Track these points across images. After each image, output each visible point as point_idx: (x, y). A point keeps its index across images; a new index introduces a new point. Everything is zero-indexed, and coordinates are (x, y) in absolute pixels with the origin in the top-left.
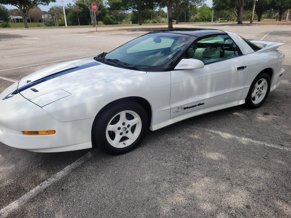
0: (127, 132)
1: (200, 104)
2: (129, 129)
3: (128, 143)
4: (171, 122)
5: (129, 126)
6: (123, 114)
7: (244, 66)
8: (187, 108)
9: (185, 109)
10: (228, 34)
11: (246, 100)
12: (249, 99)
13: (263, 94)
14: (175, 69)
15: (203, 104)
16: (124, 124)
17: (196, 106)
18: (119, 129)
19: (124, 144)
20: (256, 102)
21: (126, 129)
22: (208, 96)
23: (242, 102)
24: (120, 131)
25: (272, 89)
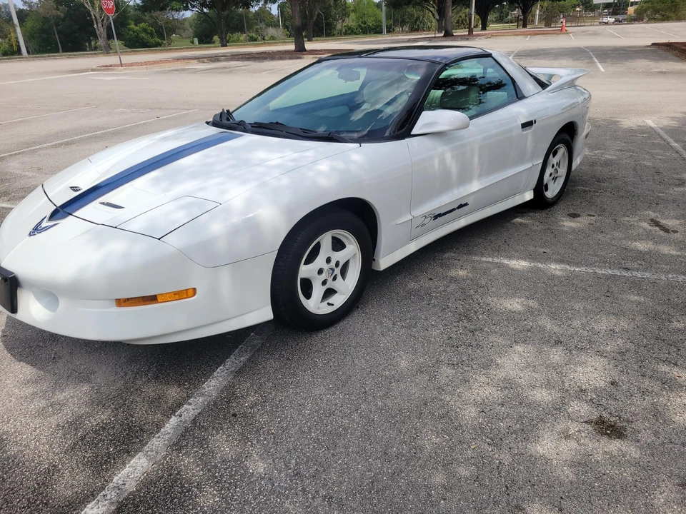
0: (335, 279)
1: (461, 206)
2: (338, 271)
3: (338, 301)
4: (413, 247)
5: (337, 264)
6: (326, 240)
7: (532, 121)
8: (440, 215)
9: (436, 217)
10: (493, 55)
11: (534, 190)
12: (540, 188)
13: (561, 177)
14: (413, 133)
15: (466, 204)
16: (328, 260)
17: (454, 210)
18: (320, 271)
19: (329, 304)
20: (551, 193)
21: (333, 270)
22: (475, 186)
23: (529, 196)
24: (323, 277)
25: (574, 166)
